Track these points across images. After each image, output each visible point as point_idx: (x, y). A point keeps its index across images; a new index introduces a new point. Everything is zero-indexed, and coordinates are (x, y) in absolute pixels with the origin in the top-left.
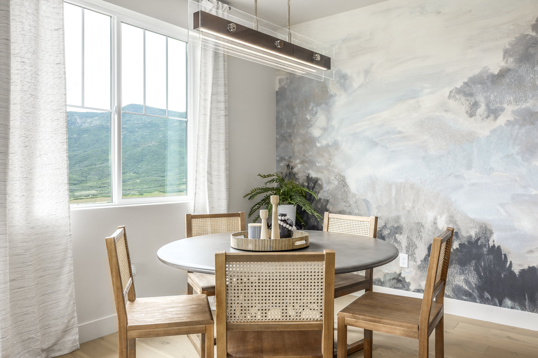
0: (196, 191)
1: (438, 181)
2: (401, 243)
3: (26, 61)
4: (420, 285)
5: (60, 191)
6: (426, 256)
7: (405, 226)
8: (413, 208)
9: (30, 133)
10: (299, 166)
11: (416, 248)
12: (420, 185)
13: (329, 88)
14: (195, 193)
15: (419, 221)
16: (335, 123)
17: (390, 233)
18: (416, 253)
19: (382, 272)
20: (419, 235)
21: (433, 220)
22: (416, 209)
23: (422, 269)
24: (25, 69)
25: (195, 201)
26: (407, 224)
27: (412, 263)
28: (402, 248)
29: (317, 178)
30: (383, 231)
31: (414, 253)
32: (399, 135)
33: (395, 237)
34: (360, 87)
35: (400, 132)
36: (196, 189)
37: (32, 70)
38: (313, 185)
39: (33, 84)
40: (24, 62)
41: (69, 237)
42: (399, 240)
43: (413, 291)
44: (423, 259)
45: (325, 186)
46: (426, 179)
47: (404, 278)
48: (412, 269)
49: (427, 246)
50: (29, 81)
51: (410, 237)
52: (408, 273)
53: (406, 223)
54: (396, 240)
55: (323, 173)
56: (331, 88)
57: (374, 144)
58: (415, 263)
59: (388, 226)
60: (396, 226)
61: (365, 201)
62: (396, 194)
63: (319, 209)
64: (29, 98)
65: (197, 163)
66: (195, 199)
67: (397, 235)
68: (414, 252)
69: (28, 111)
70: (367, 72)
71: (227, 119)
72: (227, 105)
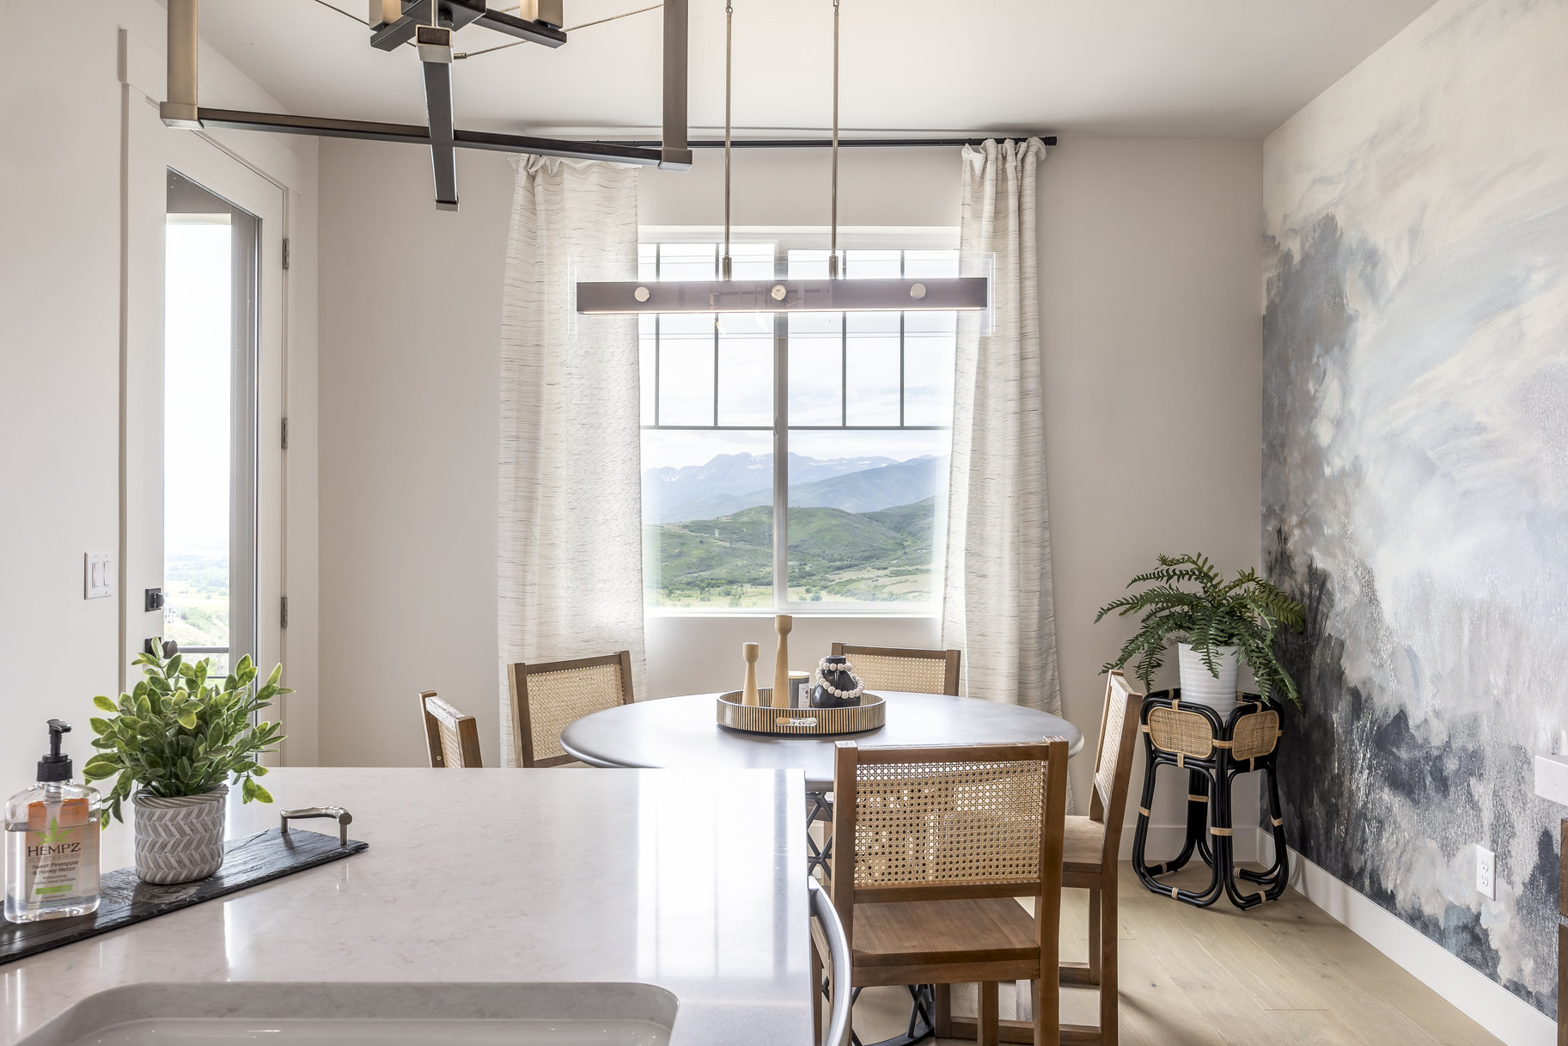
0: (945, 593)
1: (1563, 603)
2: (1480, 811)
3: (574, 371)
4: (1520, 970)
5: (631, 582)
6: (1534, 871)
7: (1488, 752)
8: (1507, 692)
9: (580, 486)
10: (1297, 532)
11: (1514, 835)
12: (1521, 614)
13: (1346, 297)
14: (945, 598)
15: (1521, 743)
16: (1355, 403)
17: (1458, 770)
18: (1513, 853)
19: (1442, 896)
20: (1520, 790)
21: (1550, 745)
22: (1514, 697)
23: (1525, 912)
24: (572, 384)
25: (944, 616)
26: (1494, 747)
27: (1502, 884)
28: (1482, 826)
29: (1324, 571)
30: (1445, 761)
31: (1509, 852)
32: (1477, 439)
33: (1469, 785)
34: (1402, 283)
35: (1480, 429)
36: (945, 589)
37: (582, 384)
38: (1317, 593)
39: (585, 406)
40: (570, 374)
41: (642, 663)
42: (1476, 798)
43: (1506, 987)
44: (1527, 879)
45: (1338, 596)
46: (1536, 593)
47: (1486, 932)
48: (1502, 906)
49: (1536, 834)
50: (577, 402)
51: (1501, 794)
52: (1495, 917)
53: (1492, 743)
54: (1471, 796)
55: (1335, 557)
56: (1349, 296)
57: (1428, 468)
58: (1510, 887)
59: (1454, 746)
60: (1470, 748)
61: (1410, 653)
62: (1471, 641)
63: (1329, 666)
64: (578, 430)
65: (949, 529)
66: (944, 611)
67: (1473, 781)
68: (1509, 848)
69: (576, 452)
70: (1415, 233)
71: (1034, 420)
72: (1032, 384)
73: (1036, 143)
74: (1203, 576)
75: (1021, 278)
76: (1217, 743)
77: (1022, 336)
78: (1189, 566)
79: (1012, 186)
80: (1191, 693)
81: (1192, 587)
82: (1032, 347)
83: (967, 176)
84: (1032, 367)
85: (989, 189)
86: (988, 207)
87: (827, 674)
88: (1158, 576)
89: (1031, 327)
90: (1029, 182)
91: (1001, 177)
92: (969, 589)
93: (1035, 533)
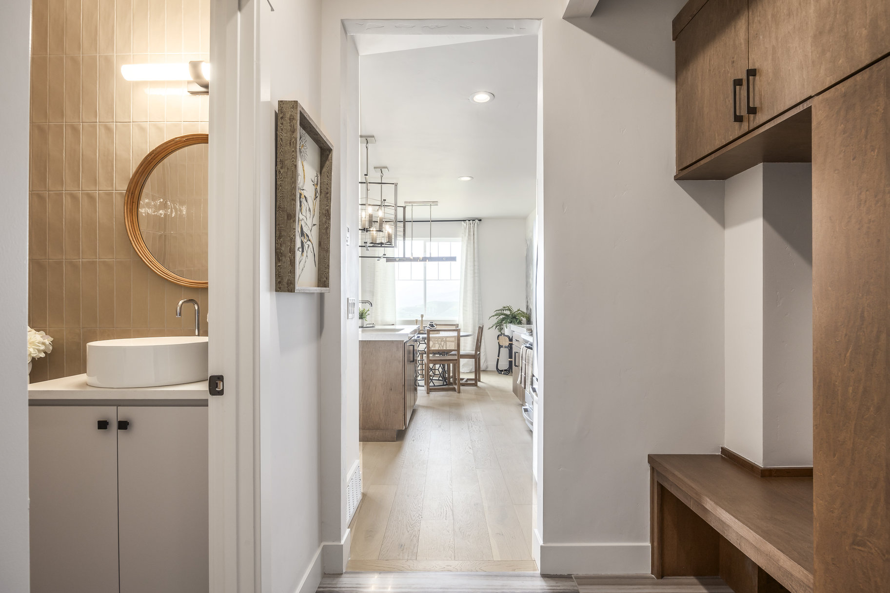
71: (477, 278)
72: (476, 271)
73: (477, 221)
74: (510, 310)
75: (474, 249)
76: (510, 342)
77: (474, 261)
78: (507, 308)
79: (472, 230)
80: (506, 334)
81: (508, 313)
82: (476, 263)
83: (463, 227)
84: (476, 267)
85: (467, 231)
86: (467, 235)
87: (430, 325)
88: (501, 310)
89: (476, 259)
90: (476, 229)
91: (469, 228)
92: (463, 314)
93: (477, 302)
